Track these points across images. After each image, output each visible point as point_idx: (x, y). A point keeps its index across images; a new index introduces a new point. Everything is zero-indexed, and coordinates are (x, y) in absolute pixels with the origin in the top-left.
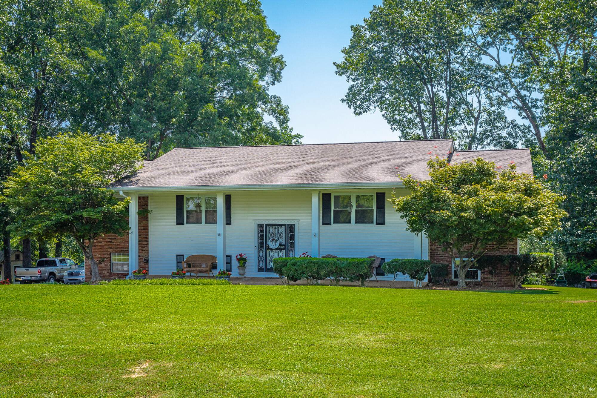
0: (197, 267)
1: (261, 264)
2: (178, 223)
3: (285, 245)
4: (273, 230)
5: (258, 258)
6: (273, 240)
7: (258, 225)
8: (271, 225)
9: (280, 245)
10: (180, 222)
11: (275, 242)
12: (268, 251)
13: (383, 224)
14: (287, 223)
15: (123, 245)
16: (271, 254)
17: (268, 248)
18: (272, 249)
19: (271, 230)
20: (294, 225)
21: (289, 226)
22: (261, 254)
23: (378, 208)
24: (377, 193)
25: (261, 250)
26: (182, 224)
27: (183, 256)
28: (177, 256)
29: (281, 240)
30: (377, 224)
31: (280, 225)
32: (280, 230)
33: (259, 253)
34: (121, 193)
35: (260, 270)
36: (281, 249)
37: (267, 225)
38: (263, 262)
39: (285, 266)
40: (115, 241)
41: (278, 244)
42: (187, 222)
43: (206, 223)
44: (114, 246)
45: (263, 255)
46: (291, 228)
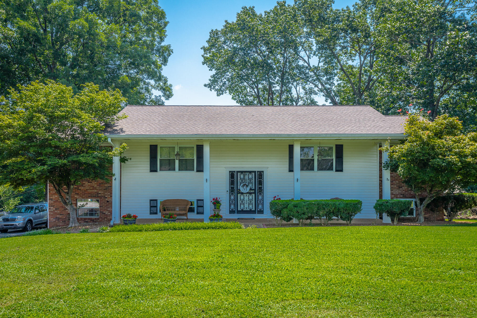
0: (172, 210)
1: (232, 206)
2: (151, 171)
3: (255, 190)
4: (244, 176)
5: (230, 201)
6: (244, 185)
7: (230, 172)
8: (242, 172)
9: (251, 189)
10: (153, 169)
11: (246, 187)
12: (239, 195)
13: (341, 171)
14: (257, 170)
15: (90, 191)
16: (242, 197)
17: (239, 192)
18: (242, 193)
19: (242, 176)
20: (263, 172)
21: (258, 173)
22: (232, 197)
23: (337, 157)
24: (336, 145)
25: (232, 194)
26: (156, 171)
27: (156, 200)
28: (151, 200)
29: (251, 185)
30: (337, 171)
31: (250, 172)
32: (250, 176)
33: (230, 197)
34: (109, 140)
35: (232, 212)
36: (250, 193)
37: (238, 172)
38: (234, 205)
39: (286, 207)
40: (83, 188)
41: (248, 189)
42: (160, 170)
43: (179, 170)
44: (81, 192)
45: (234, 199)
46: (260, 174)
